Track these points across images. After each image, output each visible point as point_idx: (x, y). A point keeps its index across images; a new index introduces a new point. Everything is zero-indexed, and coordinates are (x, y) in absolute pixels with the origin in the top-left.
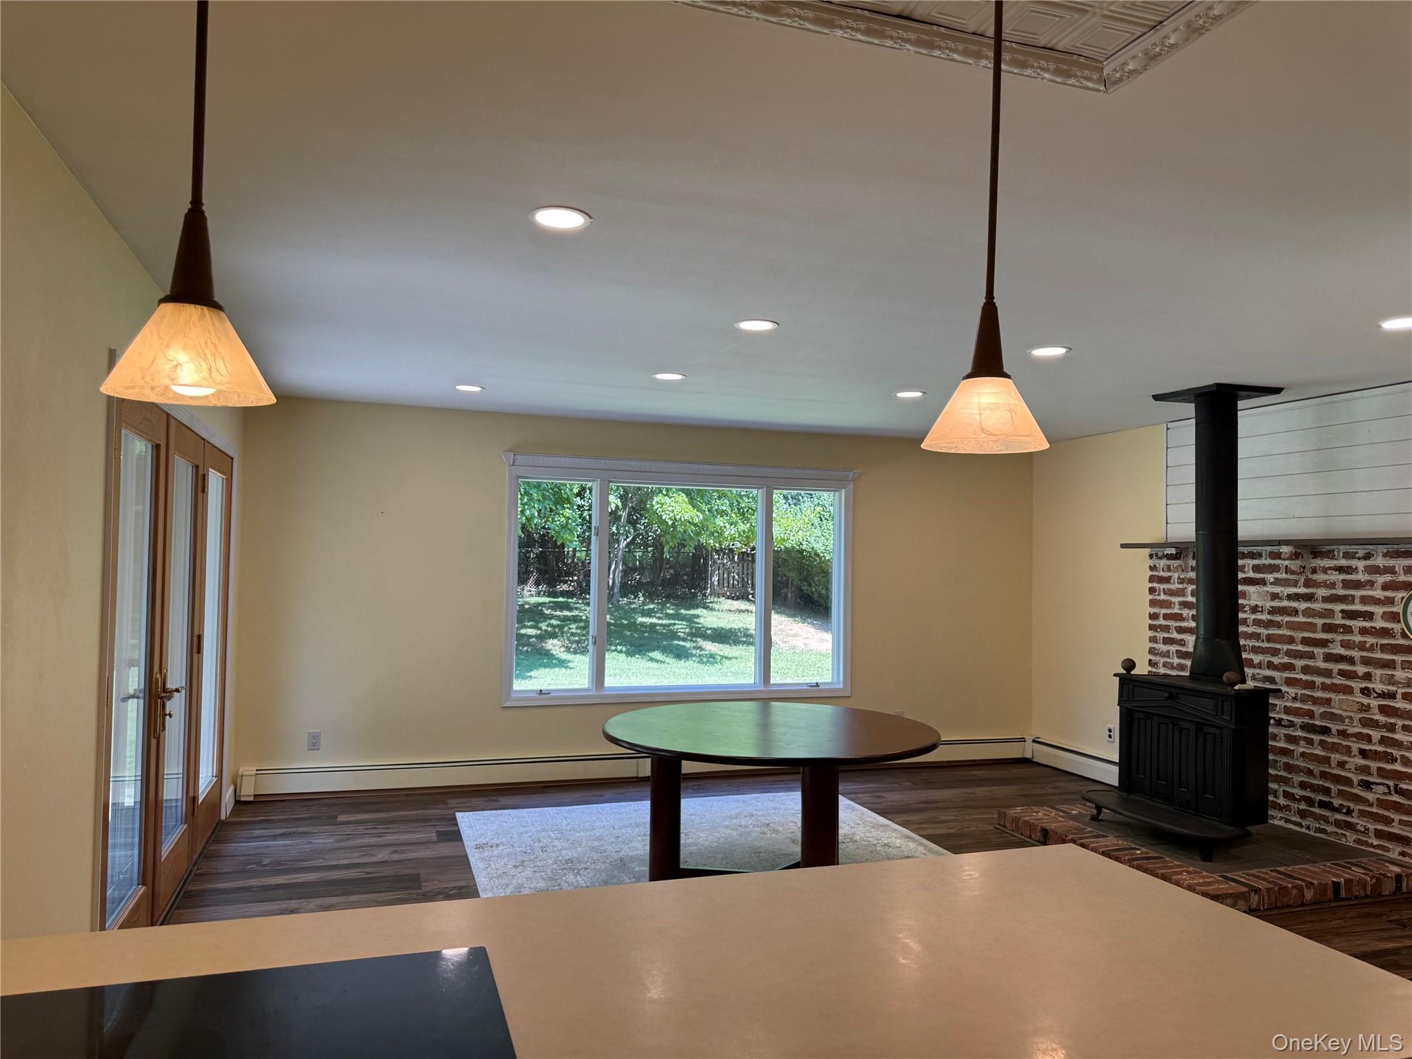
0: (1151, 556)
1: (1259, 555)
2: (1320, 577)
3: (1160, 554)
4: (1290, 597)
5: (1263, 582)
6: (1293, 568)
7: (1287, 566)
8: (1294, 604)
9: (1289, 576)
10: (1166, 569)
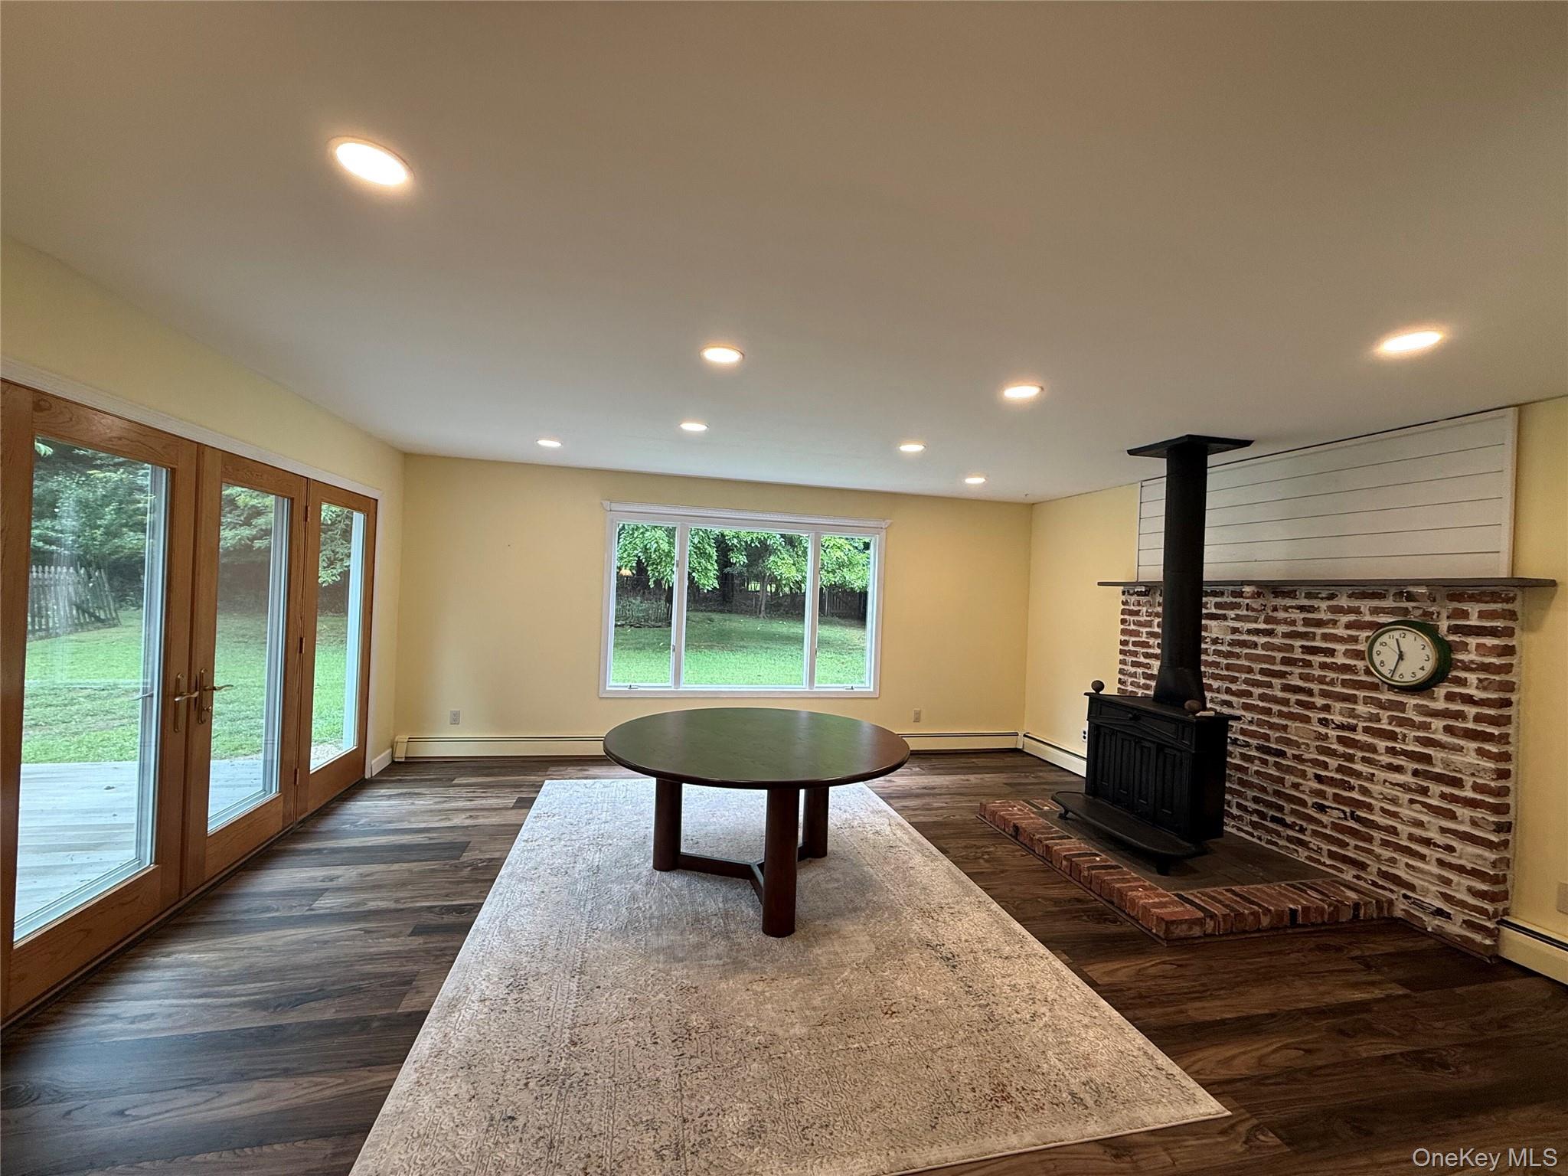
0: (1124, 593)
1: (1222, 594)
2: (1281, 615)
3: (1131, 592)
4: (1249, 632)
5: (1224, 618)
6: (1254, 606)
7: (1247, 604)
8: (1255, 638)
9: (1250, 613)
10: (1136, 604)
